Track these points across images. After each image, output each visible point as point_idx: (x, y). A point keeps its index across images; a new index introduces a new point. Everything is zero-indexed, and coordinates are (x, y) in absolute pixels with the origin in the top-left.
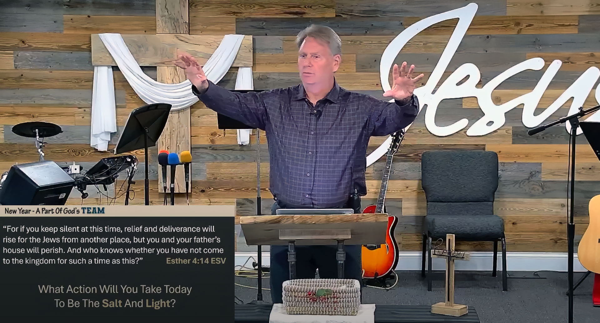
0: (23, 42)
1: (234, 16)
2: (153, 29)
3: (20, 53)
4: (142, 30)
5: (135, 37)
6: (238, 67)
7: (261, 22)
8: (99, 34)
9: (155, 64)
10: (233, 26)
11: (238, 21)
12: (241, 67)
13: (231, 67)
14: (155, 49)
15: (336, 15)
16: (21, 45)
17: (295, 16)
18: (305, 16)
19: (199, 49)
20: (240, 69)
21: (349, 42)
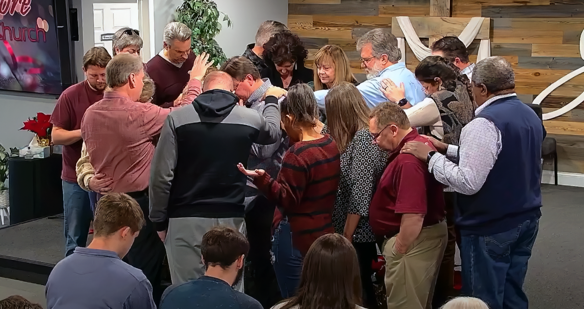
0: (357, 22)
1: (481, 5)
2: (427, 14)
3: (355, 29)
4: (423, 14)
5: (417, 19)
6: (480, 40)
7: (498, 9)
8: (396, 17)
9: (428, 36)
10: (480, 12)
11: (483, 8)
12: (482, 39)
13: (475, 39)
14: (429, 27)
15: (550, 4)
16: (356, 24)
17: (521, 5)
18: (528, 4)
19: (455, 27)
20: (481, 40)
21: (559, 23)
